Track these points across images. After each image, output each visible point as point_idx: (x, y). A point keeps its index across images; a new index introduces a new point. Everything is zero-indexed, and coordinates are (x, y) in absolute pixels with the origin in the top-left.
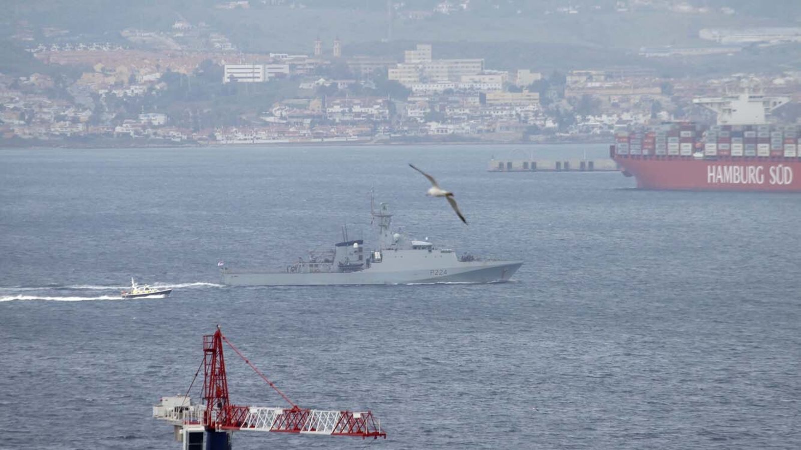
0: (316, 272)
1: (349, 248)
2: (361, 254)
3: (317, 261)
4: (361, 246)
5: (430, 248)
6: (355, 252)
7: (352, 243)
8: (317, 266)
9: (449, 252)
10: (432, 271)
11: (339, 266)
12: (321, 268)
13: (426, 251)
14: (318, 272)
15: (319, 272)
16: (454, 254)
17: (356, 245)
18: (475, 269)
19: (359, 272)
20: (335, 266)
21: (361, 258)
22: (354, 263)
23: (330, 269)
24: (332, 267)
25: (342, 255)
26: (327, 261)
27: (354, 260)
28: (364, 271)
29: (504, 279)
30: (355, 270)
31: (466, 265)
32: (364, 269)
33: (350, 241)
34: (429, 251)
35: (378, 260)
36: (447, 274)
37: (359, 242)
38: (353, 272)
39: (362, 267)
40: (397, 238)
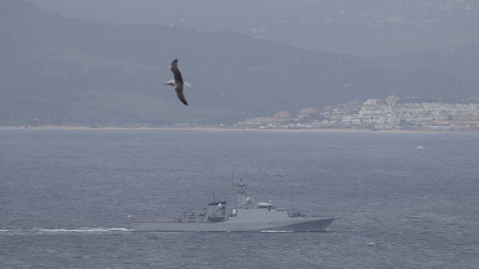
0: (192, 222)
1: (216, 206)
2: (224, 211)
3: (195, 214)
4: (224, 205)
5: (270, 208)
6: (220, 209)
7: (217, 204)
8: (194, 218)
9: (283, 210)
10: (270, 223)
11: (208, 219)
12: (197, 219)
13: (267, 210)
14: (193, 223)
15: (195, 222)
16: (286, 212)
17: (220, 205)
18: (305, 222)
19: (221, 222)
20: (206, 219)
21: (224, 213)
22: (219, 217)
23: (203, 221)
24: (204, 219)
25: (211, 211)
26: (201, 215)
27: (219, 214)
28: (224, 222)
29: (322, 230)
30: (218, 221)
31: (294, 219)
32: (225, 220)
33: (216, 202)
34: (269, 210)
35: (234, 215)
36: (281, 225)
37: (222, 203)
38: (217, 223)
39: (224, 219)
40: (248, 201)
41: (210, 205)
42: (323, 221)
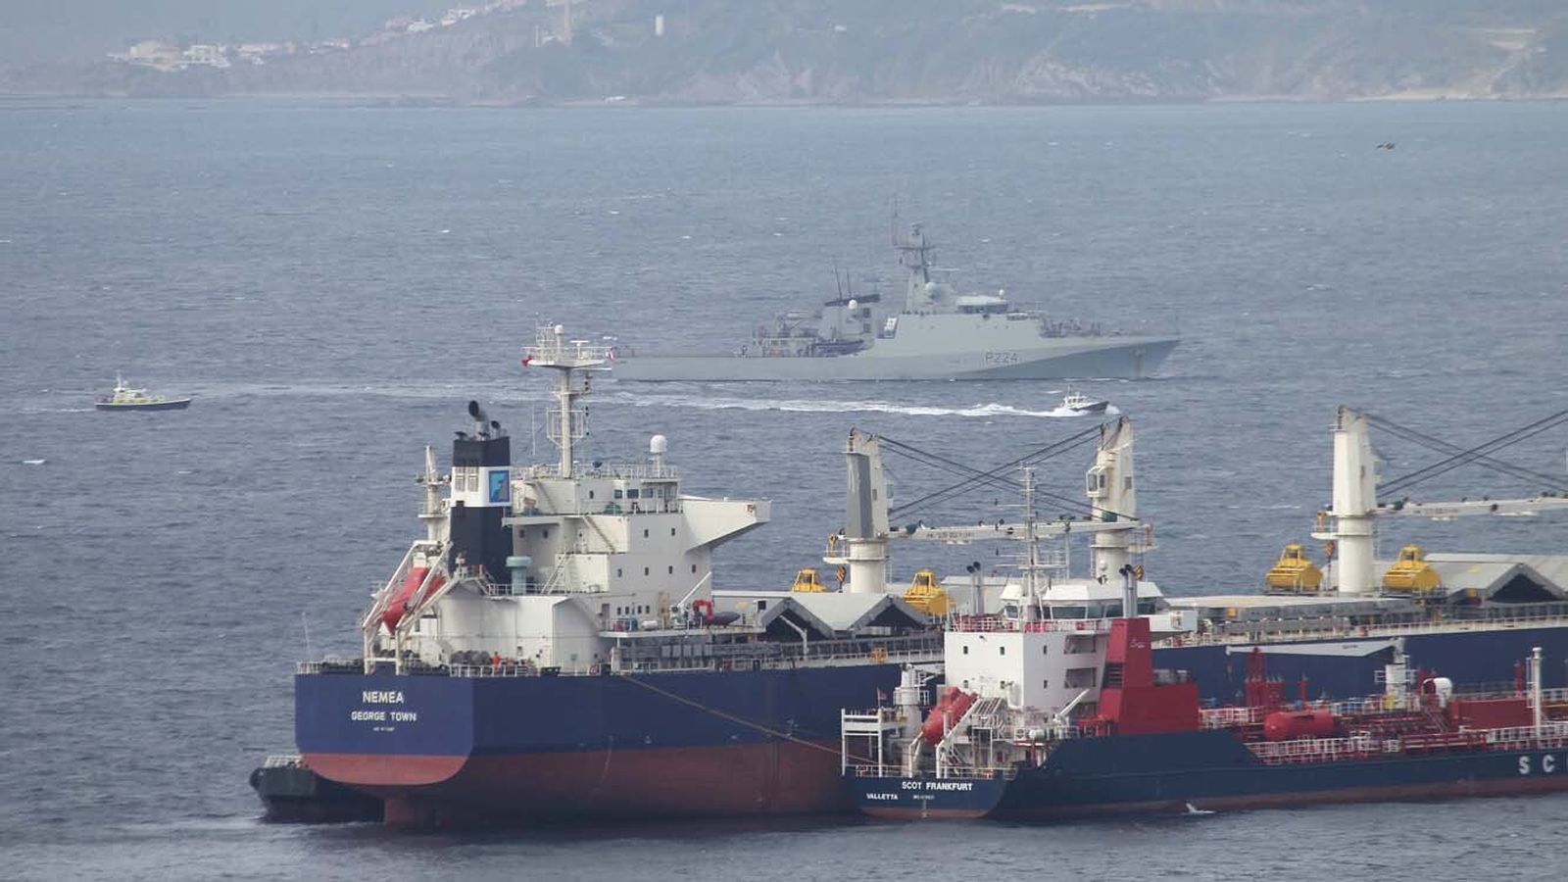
0: (781, 354)
1: (844, 309)
2: (864, 322)
3: (792, 333)
4: (865, 305)
5: (990, 311)
6: (854, 316)
7: (846, 302)
9: (1024, 318)
10: (987, 355)
13: (978, 317)
15: (786, 355)
16: (1034, 323)
17: (853, 304)
18: (1083, 351)
19: (852, 355)
21: (867, 329)
22: (850, 339)
25: (829, 322)
26: (803, 334)
27: (853, 331)
28: (858, 354)
30: (844, 352)
31: (1055, 343)
32: (863, 349)
33: (844, 298)
34: (985, 317)
35: (889, 333)
36: (1018, 362)
37: (860, 300)
38: (840, 356)
39: (862, 346)
40: (930, 291)
41: (827, 304)
42: (1140, 346)
